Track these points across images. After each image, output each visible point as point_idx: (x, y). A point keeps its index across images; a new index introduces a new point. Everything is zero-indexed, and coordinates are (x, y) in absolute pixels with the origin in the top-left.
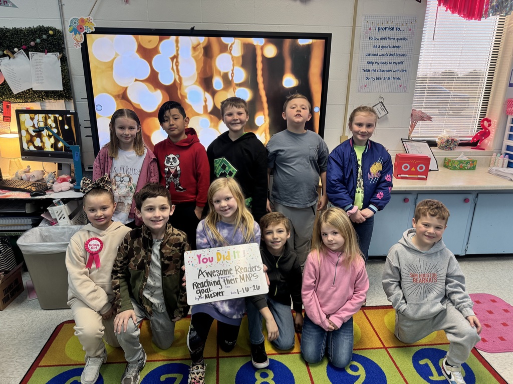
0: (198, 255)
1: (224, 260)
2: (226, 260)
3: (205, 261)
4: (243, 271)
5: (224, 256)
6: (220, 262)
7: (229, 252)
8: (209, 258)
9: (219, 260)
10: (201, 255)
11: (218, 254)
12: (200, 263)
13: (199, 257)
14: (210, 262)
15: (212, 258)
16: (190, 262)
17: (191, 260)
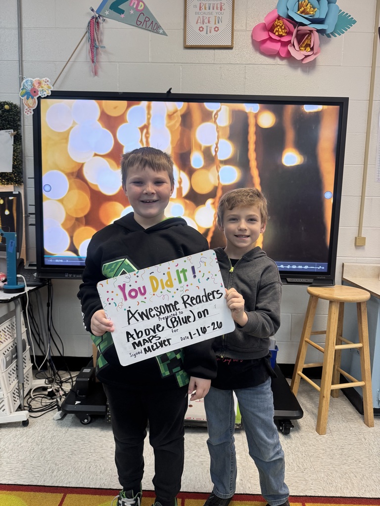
0: (120, 286)
1: (163, 288)
2: (166, 288)
3: (133, 294)
4: (194, 302)
5: (162, 280)
6: (158, 293)
7: (169, 273)
8: (139, 288)
9: (155, 290)
10: (124, 285)
11: (152, 278)
12: (126, 299)
13: (122, 288)
14: (143, 294)
15: (144, 287)
16: (110, 301)
17: (110, 295)
